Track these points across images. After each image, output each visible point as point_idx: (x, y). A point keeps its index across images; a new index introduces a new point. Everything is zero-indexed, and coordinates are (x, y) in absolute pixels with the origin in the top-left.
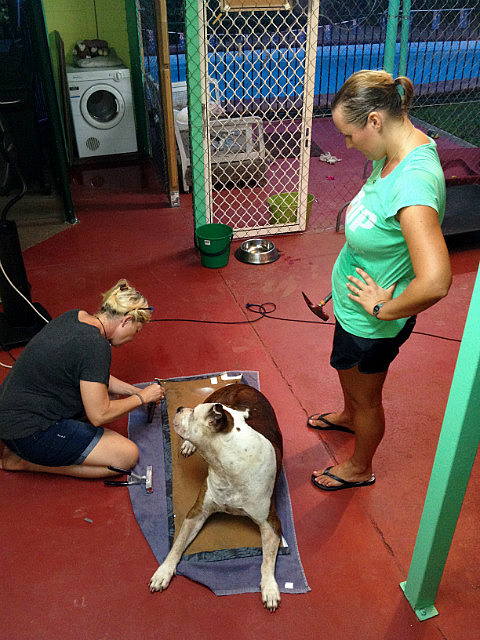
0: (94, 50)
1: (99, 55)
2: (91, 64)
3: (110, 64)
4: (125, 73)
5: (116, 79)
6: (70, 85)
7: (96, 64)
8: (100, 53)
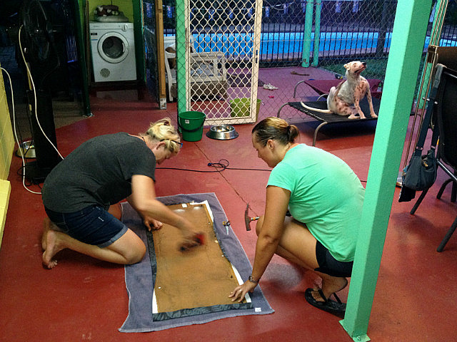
0: (109, 11)
1: (112, 15)
2: (107, 20)
3: (120, 20)
4: (130, 26)
5: (124, 30)
6: (91, 32)
7: (111, 20)
8: (113, 13)
